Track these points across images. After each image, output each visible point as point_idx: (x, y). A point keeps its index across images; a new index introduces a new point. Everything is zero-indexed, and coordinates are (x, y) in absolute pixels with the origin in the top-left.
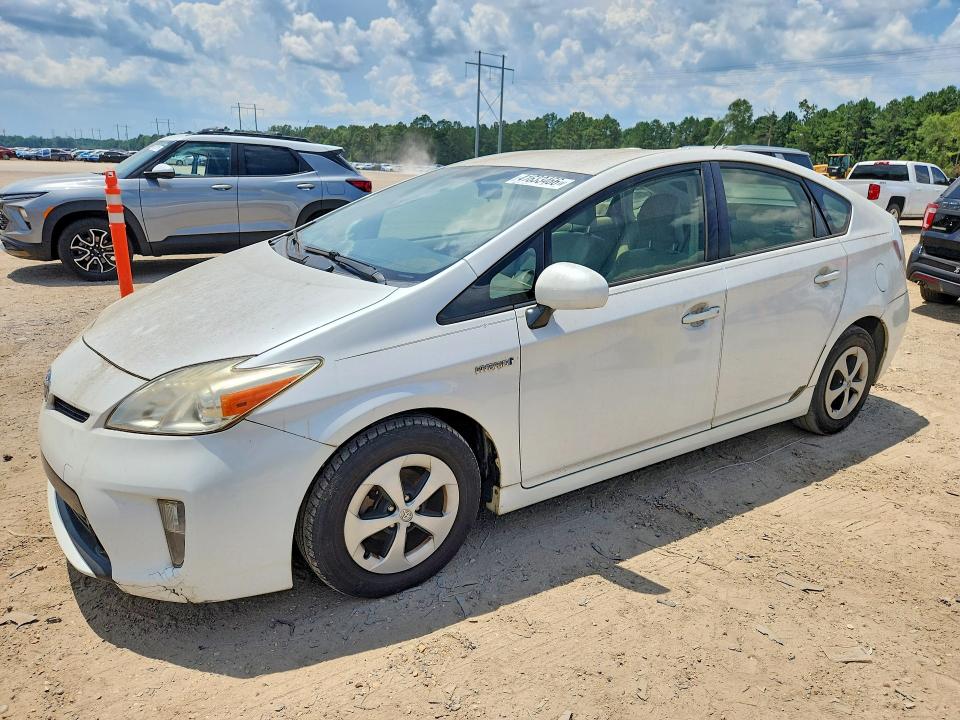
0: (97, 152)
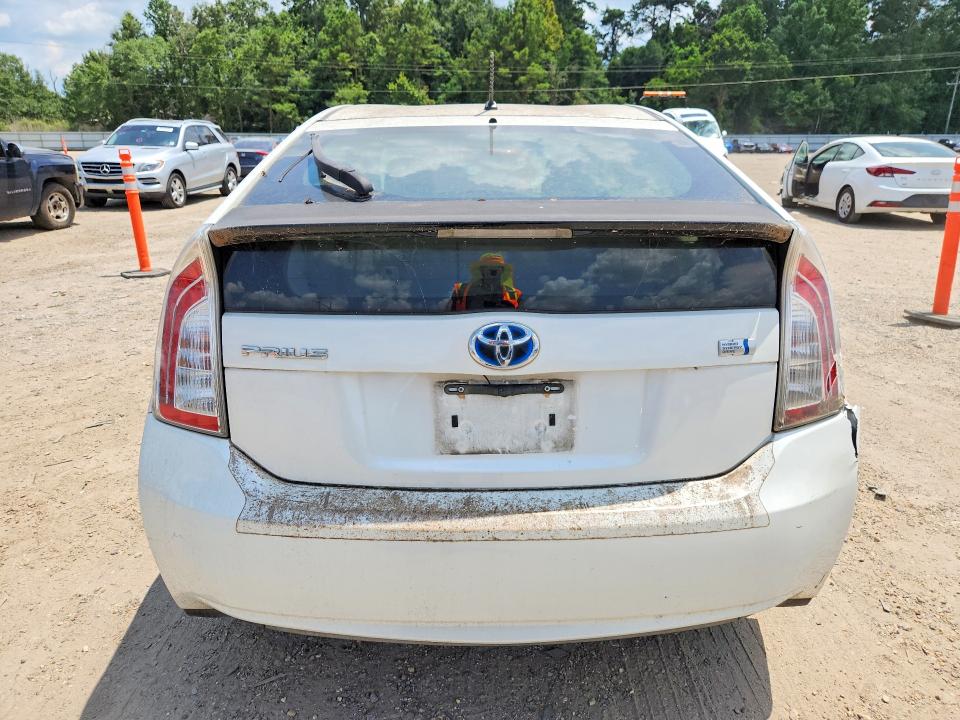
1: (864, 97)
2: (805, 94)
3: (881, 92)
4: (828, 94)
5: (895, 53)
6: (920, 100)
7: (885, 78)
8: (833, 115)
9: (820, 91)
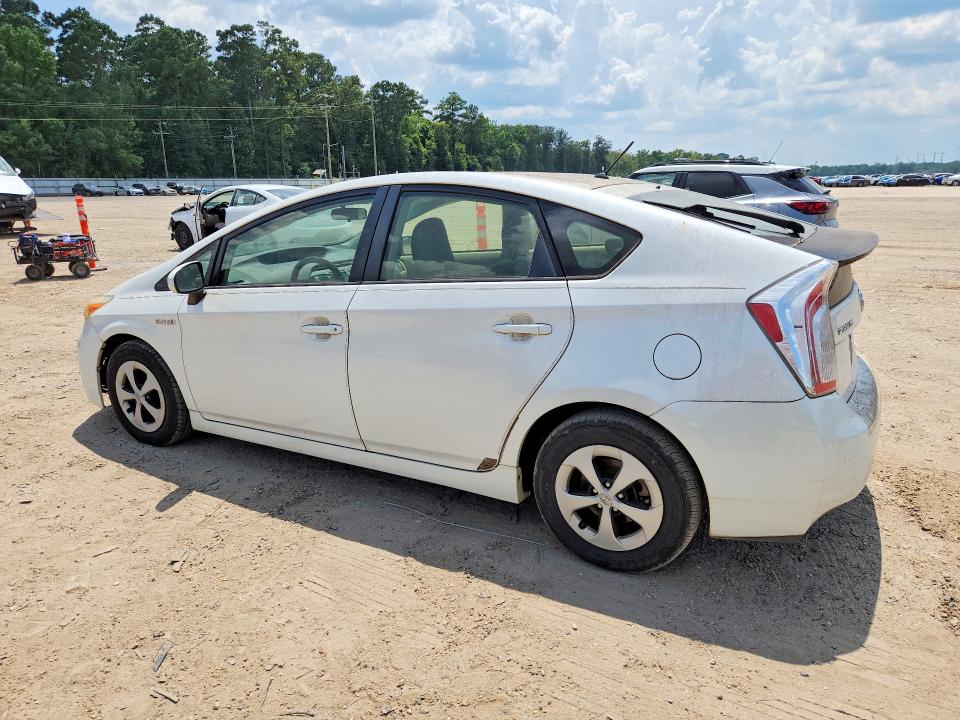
0: (894, 178)
1: (78, 141)
2: (14, 134)
3: (95, 137)
4: (41, 136)
5: (97, 101)
6: (133, 147)
7: (94, 124)
8: (54, 158)
9: (30, 133)
